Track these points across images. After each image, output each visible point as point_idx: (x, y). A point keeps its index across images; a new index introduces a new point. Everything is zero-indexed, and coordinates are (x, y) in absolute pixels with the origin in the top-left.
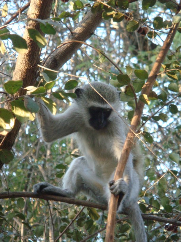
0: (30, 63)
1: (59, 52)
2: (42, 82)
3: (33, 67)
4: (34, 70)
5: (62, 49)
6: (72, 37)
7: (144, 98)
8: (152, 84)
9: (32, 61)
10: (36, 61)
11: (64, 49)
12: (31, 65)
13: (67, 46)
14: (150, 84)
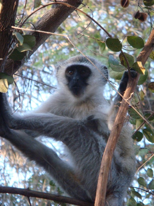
0: (2, 25)
1: (41, 23)
2: (18, 46)
3: (6, 29)
4: (8, 33)
5: (44, 20)
6: (56, 6)
7: (139, 67)
8: (148, 52)
9: (4, 21)
10: (9, 23)
11: (46, 19)
12: (3, 26)
13: (50, 16)
14: (146, 53)
